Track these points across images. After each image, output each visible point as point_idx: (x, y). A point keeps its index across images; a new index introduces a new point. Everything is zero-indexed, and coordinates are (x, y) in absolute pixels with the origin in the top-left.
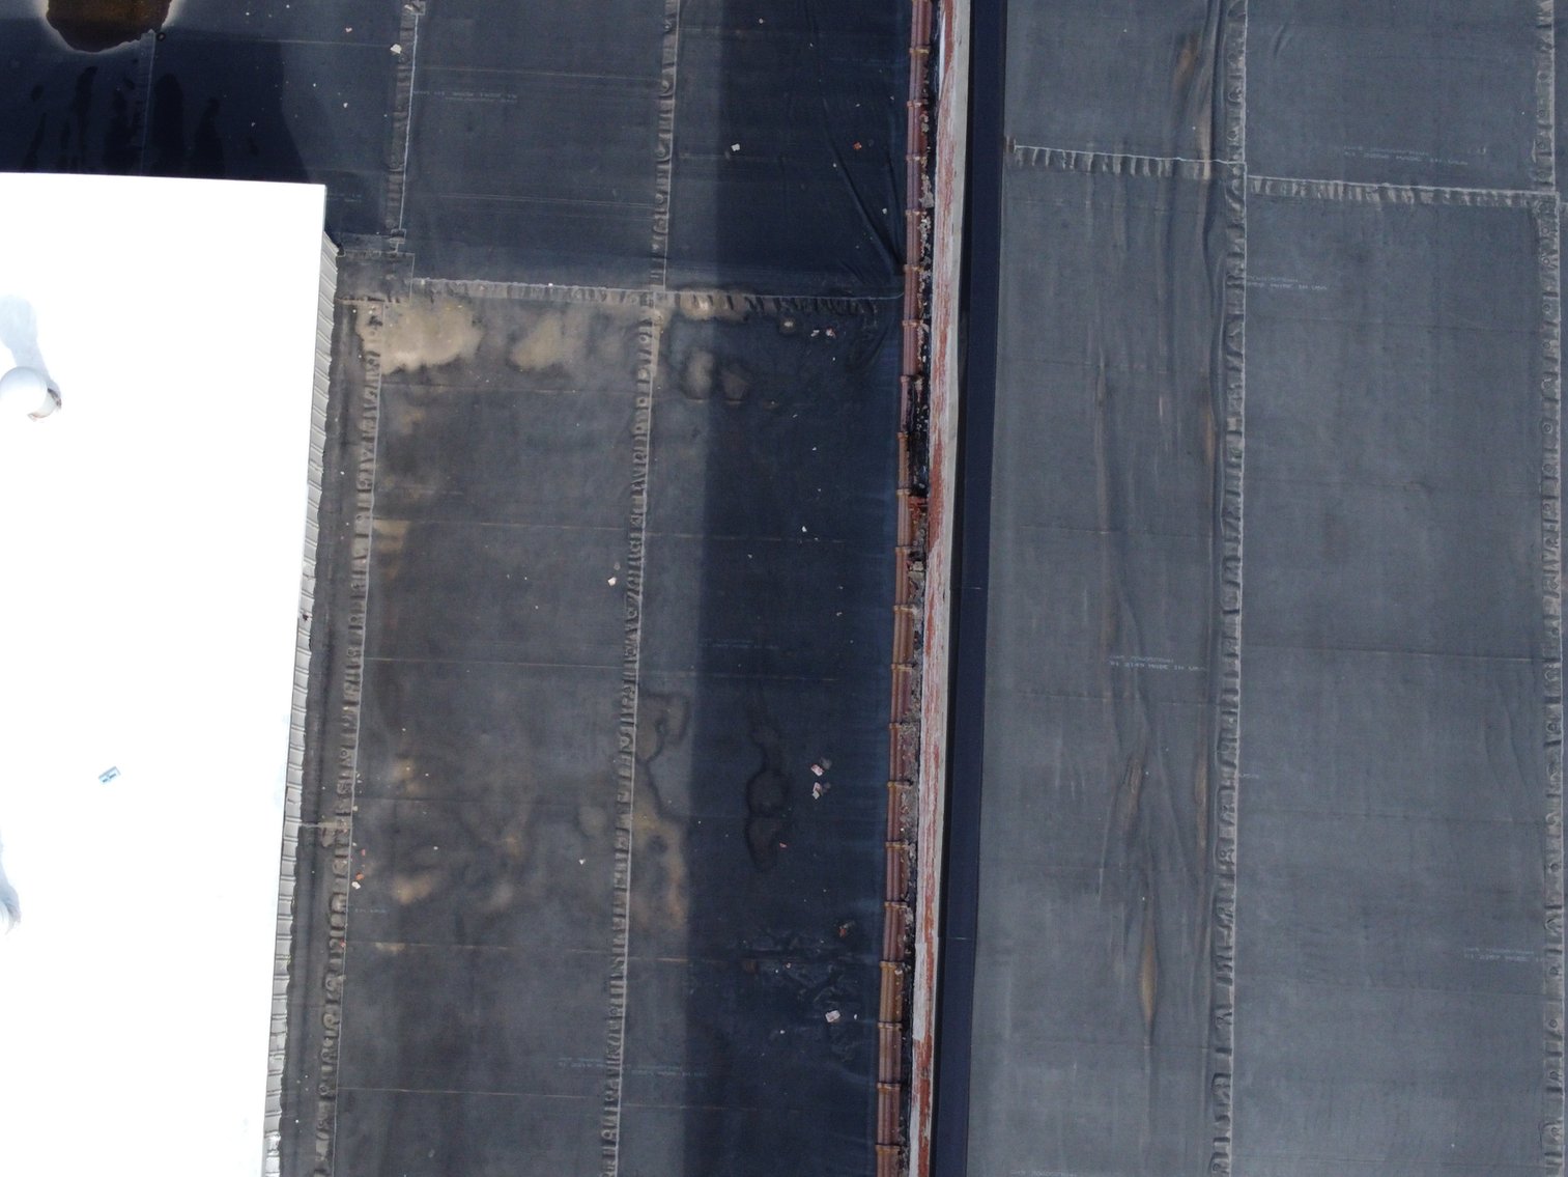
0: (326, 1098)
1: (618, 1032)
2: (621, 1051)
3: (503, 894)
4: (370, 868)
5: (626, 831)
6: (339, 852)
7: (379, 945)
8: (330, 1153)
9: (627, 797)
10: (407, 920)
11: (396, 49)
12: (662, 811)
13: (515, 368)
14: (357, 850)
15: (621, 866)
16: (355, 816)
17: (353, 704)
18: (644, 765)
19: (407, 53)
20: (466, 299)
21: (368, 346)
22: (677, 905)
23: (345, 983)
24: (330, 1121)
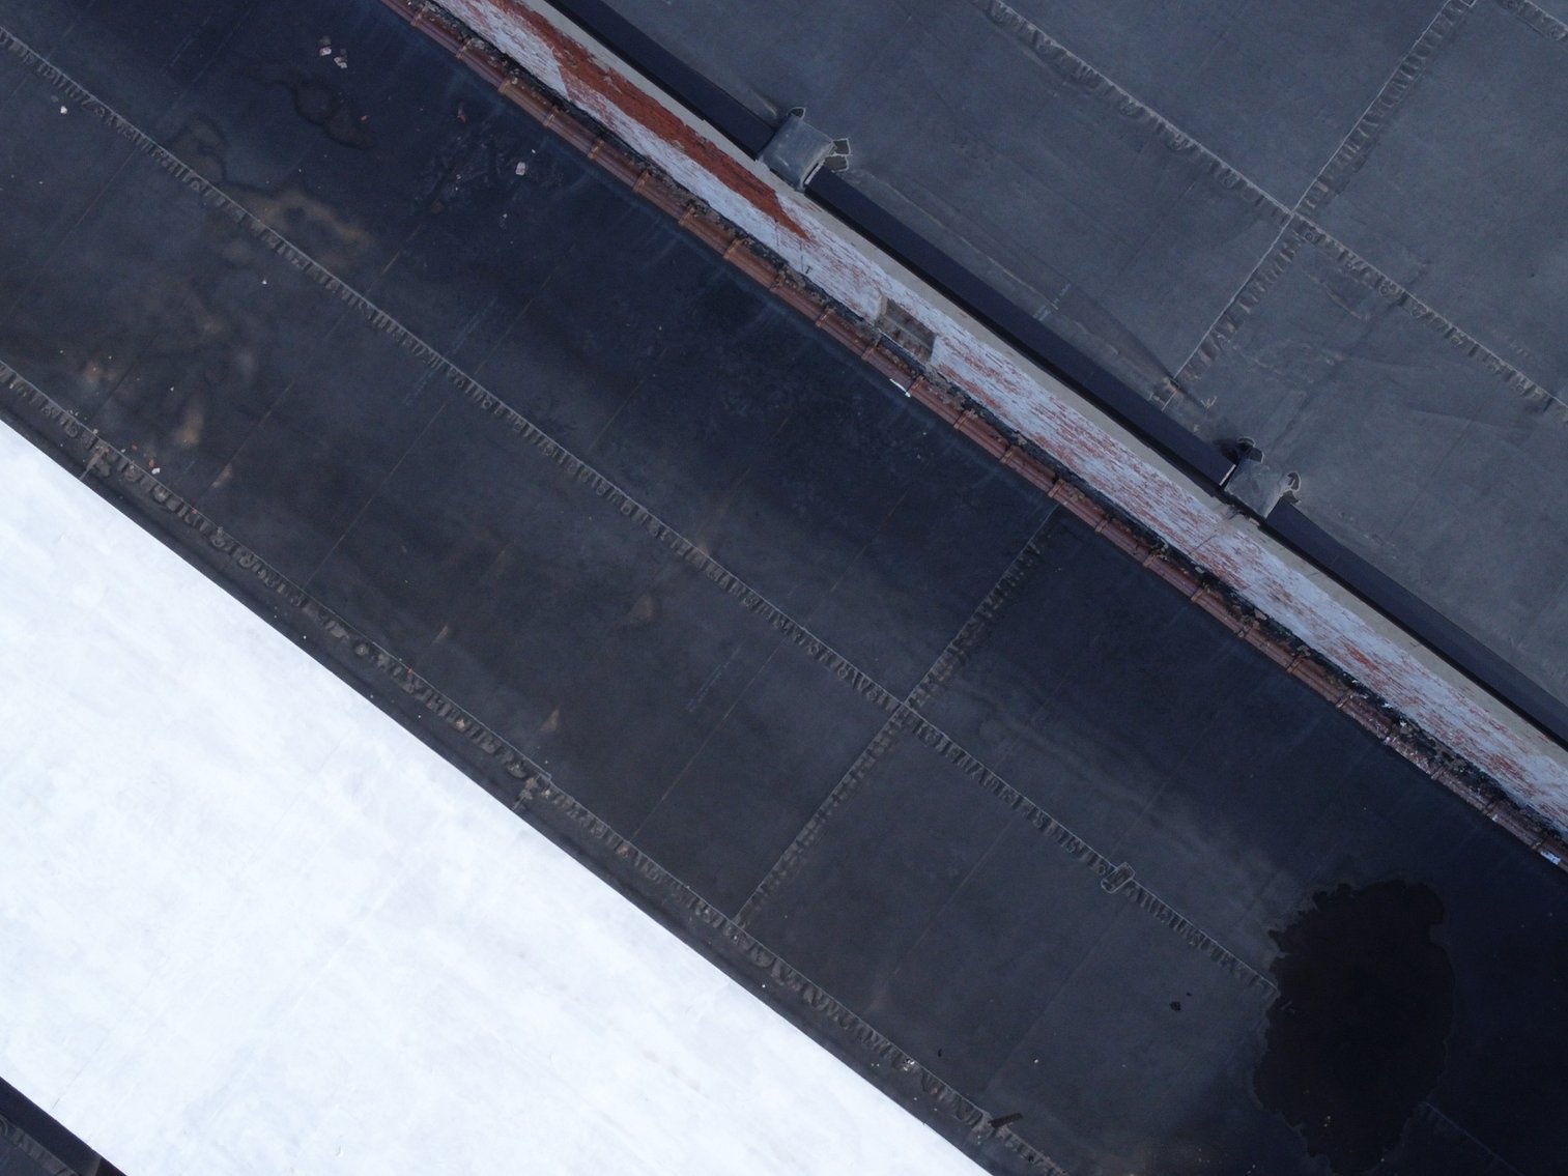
0: (303, 604)
1: (415, 343)
2: (431, 351)
3: (246, 361)
4: (150, 451)
5: (266, 231)
6: (121, 467)
7: (216, 484)
8: (347, 628)
9: (240, 213)
10: (211, 450)
12: (272, 194)
14: (129, 452)
15: (290, 253)
16: (101, 435)
17: (13, 378)
18: (224, 183)
22: (349, 233)
23: (226, 529)
24: (322, 612)
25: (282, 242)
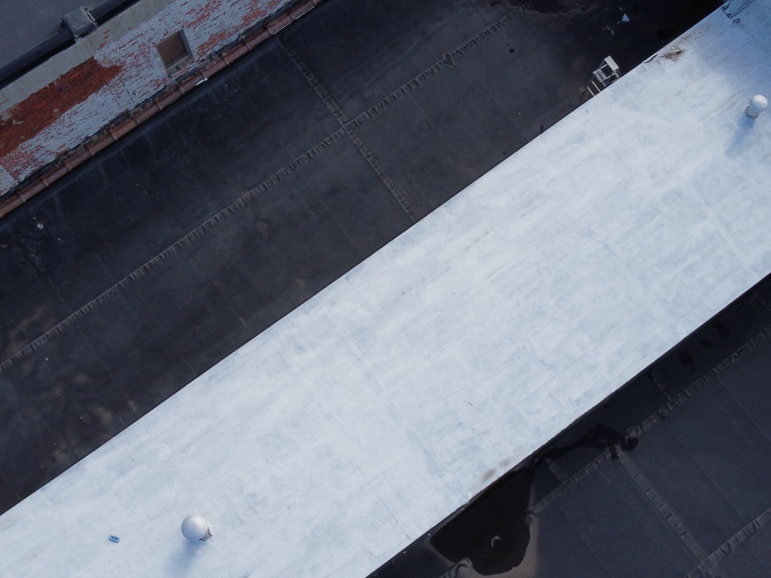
1: (103, 297)
2: (108, 290)
5: (23, 352)
7: (134, 410)
9: (9, 361)
10: (117, 407)
12: (6, 344)
15: (38, 344)
22: (39, 312)
25: (31, 346)
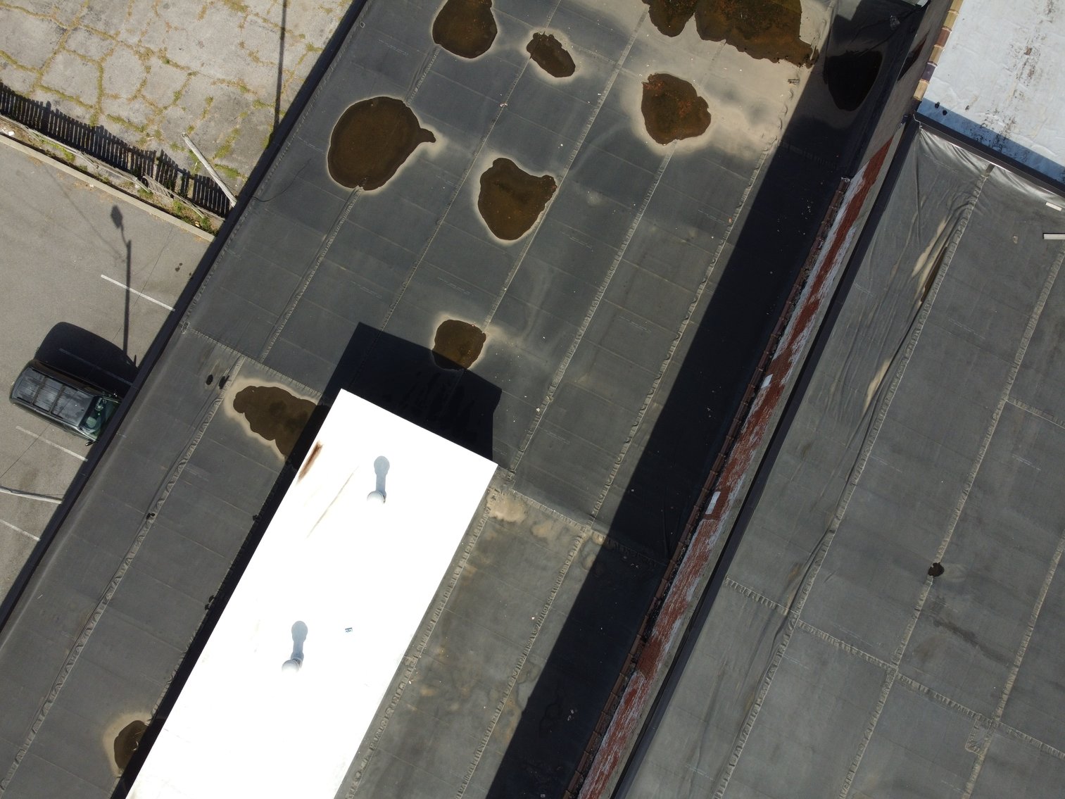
0: (372, 749)
1: (473, 769)
2: (471, 776)
3: (455, 707)
4: (416, 678)
5: (503, 703)
6: (409, 669)
7: (409, 706)
8: (365, 767)
10: (422, 701)
11: (538, 410)
12: (517, 702)
13: (532, 533)
14: (415, 671)
15: (496, 714)
16: (419, 659)
17: (434, 621)
18: (518, 684)
19: (541, 412)
20: (525, 503)
21: (488, 505)
22: (509, 735)
23: (394, 713)
24: (369, 757)
